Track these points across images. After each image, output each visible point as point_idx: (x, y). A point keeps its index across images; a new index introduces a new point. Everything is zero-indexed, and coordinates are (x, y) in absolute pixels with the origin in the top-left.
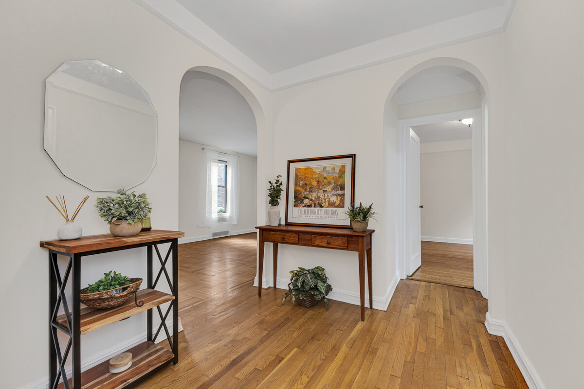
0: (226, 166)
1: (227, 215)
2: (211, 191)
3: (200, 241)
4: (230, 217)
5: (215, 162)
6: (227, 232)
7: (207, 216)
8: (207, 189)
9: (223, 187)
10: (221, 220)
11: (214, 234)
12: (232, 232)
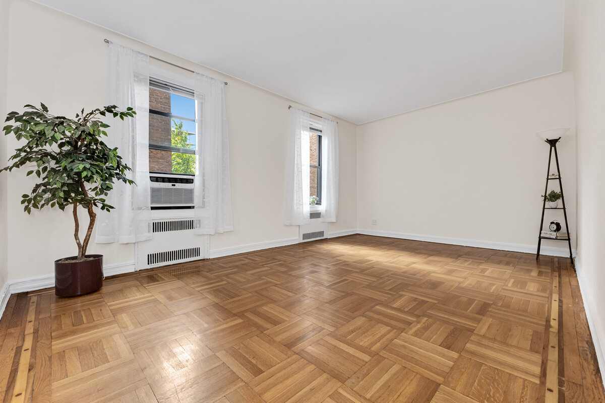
0: (320, 137)
1: (321, 208)
2: (301, 171)
3: (286, 246)
4: (326, 211)
5: (307, 130)
6: (322, 233)
7: (295, 208)
8: (295, 169)
9: (315, 167)
10: (315, 215)
11: (305, 236)
12: (329, 233)
